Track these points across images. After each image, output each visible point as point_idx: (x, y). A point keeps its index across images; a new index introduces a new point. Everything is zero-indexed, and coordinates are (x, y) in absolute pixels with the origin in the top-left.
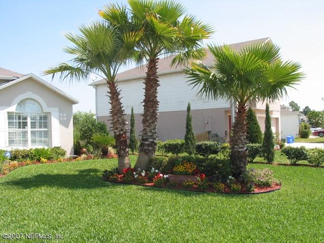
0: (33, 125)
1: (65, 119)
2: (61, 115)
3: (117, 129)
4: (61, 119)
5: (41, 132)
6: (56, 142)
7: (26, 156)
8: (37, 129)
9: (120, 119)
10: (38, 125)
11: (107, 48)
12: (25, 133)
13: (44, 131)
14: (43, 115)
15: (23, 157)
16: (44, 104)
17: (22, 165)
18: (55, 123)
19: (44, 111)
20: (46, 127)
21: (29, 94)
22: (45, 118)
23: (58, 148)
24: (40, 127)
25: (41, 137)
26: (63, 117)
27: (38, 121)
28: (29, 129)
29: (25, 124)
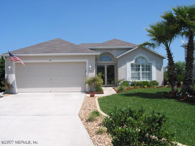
0: (143, 70)
1: (159, 66)
2: (157, 64)
3: (170, 72)
4: (157, 66)
5: (147, 73)
6: (154, 78)
7: (139, 84)
8: (144, 72)
9: (172, 67)
10: (145, 69)
11: (163, 33)
12: (139, 74)
13: (148, 73)
14: (148, 65)
15: (137, 85)
16: (148, 59)
17: (135, 88)
18: (154, 69)
19: (148, 63)
20: (149, 70)
21: (141, 55)
22: (149, 66)
23: (155, 81)
24: (147, 71)
25: (147, 75)
26: (158, 65)
27: (145, 68)
28: (141, 72)
29: (139, 69)
